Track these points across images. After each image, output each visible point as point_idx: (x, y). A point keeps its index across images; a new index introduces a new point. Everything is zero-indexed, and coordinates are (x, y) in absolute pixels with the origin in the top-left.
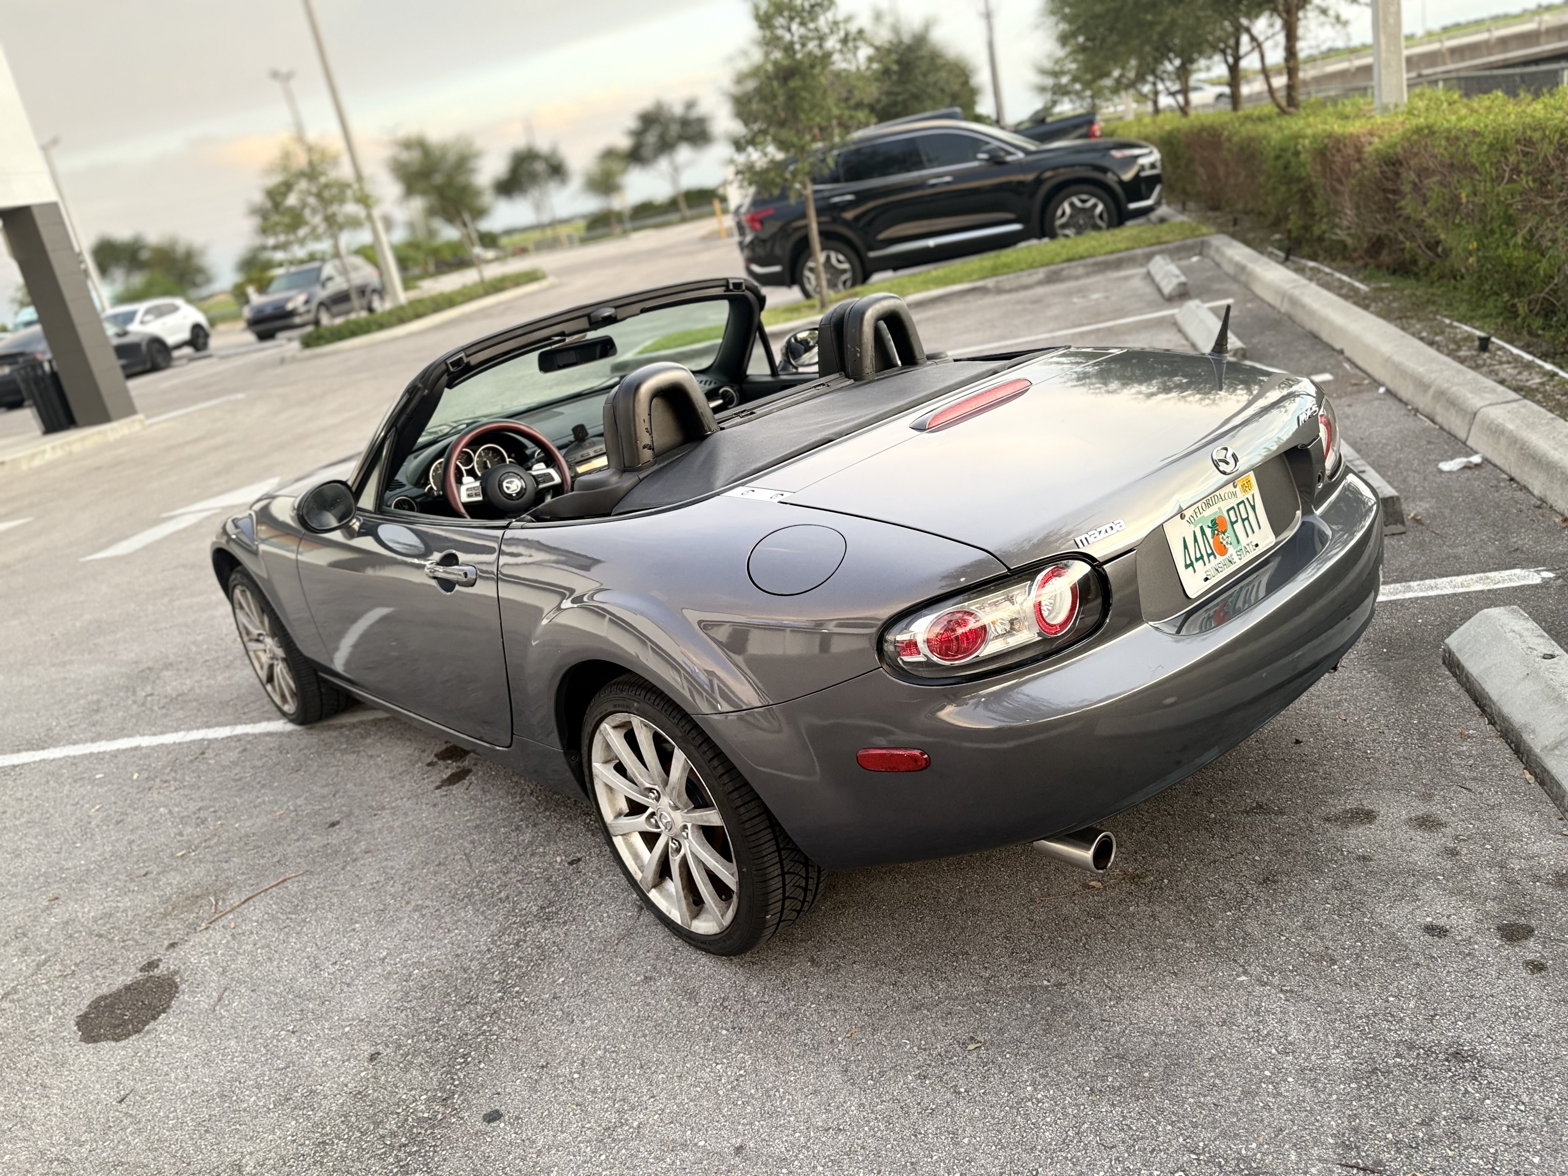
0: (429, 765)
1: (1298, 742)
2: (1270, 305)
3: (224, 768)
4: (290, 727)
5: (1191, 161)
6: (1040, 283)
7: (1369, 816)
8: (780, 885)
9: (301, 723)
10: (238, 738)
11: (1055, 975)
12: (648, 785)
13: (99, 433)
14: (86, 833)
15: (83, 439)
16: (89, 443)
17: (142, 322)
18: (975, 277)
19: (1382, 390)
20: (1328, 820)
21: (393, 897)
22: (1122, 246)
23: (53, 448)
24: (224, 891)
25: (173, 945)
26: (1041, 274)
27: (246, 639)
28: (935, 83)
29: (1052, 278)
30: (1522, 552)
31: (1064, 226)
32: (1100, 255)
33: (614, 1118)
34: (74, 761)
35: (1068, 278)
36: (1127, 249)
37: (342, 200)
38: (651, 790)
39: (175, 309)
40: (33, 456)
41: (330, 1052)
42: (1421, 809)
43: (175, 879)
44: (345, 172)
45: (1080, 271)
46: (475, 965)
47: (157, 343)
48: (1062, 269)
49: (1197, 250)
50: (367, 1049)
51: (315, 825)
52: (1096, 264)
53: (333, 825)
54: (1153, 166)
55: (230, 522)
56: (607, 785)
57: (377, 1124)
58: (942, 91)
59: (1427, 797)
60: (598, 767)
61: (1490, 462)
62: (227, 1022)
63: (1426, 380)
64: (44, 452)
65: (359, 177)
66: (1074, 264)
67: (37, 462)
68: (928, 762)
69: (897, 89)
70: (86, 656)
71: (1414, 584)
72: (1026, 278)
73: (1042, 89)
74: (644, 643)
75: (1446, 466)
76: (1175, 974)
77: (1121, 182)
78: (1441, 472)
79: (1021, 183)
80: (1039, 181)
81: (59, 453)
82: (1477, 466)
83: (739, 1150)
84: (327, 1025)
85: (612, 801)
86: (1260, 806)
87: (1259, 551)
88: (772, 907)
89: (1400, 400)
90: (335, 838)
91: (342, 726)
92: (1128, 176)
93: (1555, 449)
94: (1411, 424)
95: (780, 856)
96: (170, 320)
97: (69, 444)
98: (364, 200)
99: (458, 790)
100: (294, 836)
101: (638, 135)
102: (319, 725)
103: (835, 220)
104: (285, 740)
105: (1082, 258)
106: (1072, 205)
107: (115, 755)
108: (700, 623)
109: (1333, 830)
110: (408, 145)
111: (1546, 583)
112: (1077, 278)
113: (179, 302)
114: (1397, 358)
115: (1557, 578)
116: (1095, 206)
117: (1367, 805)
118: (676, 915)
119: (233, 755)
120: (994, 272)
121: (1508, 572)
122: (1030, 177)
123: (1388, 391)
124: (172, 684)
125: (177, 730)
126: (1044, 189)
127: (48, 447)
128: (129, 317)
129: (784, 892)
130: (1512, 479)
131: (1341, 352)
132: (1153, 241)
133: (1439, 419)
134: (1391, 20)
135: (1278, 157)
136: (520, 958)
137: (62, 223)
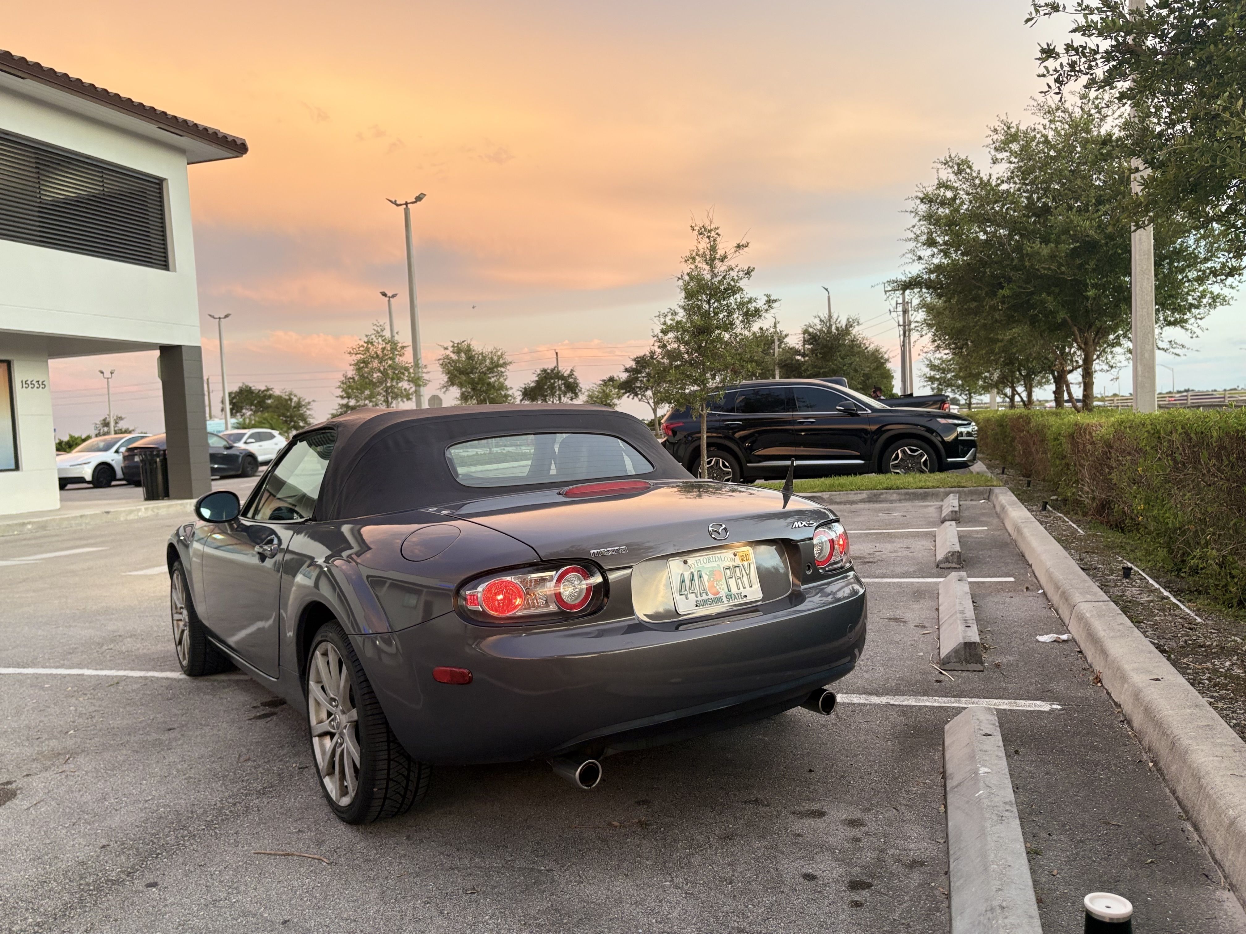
0: (255, 707)
1: (811, 771)
2: (1009, 534)
3: (125, 692)
4: (184, 676)
5: (1014, 439)
6: (863, 501)
7: (820, 814)
8: (386, 767)
9: (189, 675)
10: (146, 678)
11: (551, 865)
12: (332, 696)
13: (181, 505)
14: (18, 713)
15: (169, 506)
16: (172, 510)
17: (246, 443)
18: (816, 490)
19: (1041, 591)
20: (794, 813)
21: (178, 771)
22: (930, 484)
23: (146, 509)
24: (77, 754)
25: (27, 775)
26: (864, 495)
27: (174, 611)
28: (851, 364)
29: (870, 500)
30: (1052, 692)
31: (895, 466)
32: (912, 488)
33: (222, 895)
34: (37, 676)
35: (885, 501)
36: (933, 487)
37: (399, 379)
38: (334, 700)
39: (272, 437)
40: (131, 512)
41: (81, 840)
42: (857, 814)
43: (53, 743)
44: (407, 358)
45: (895, 497)
46: (200, 811)
47: (251, 456)
48: (882, 494)
49: (986, 496)
50: (104, 842)
51: (158, 728)
52: (907, 494)
53: (170, 729)
54: (969, 434)
55: (182, 528)
56: (316, 700)
57: (81, 878)
58: (856, 371)
59: (866, 810)
60: (312, 683)
61: (1075, 641)
62: (32, 817)
63: (1060, 584)
64: (139, 510)
65: (417, 365)
66: (892, 491)
67: (131, 517)
68: (471, 679)
69: (819, 363)
70: (87, 624)
71: (963, 700)
72: (852, 497)
73: (932, 379)
74: (334, 589)
75: (1041, 639)
76: (627, 876)
77: (943, 442)
78: (1038, 641)
79: (865, 431)
80: (880, 431)
81: (150, 513)
82: (1064, 641)
83: (285, 922)
84: (89, 827)
85: (317, 712)
86: (756, 800)
87: (745, 600)
88: (378, 782)
89: (1047, 599)
90: (165, 737)
91: (214, 681)
92: (949, 438)
93: (1105, 630)
94: (1044, 613)
95: (389, 746)
96: (266, 444)
97: (158, 508)
98: (417, 381)
99: (261, 723)
100: (141, 732)
101: (634, 372)
102: (200, 678)
103: (726, 437)
104: (174, 683)
105: (898, 488)
106: (904, 452)
107: (64, 676)
108: (368, 577)
109: (791, 818)
110: (458, 350)
111: (1052, 711)
112: (892, 502)
113: (276, 433)
114: (1052, 570)
115: (1061, 710)
116: (921, 455)
117: (825, 809)
118: (333, 795)
119: (135, 686)
120: (831, 489)
121: (1031, 702)
122: (874, 428)
123: (1044, 594)
124: (128, 644)
125: (111, 669)
126: (885, 437)
127: (143, 508)
128: (239, 437)
129: (388, 774)
130: (1080, 652)
131: (1031, 566)
132: (955, 484)
133: (1060, 612)
134: (1147, 355)
135: (1056, 439)
136: (231, 811)
137: (200, 361)
